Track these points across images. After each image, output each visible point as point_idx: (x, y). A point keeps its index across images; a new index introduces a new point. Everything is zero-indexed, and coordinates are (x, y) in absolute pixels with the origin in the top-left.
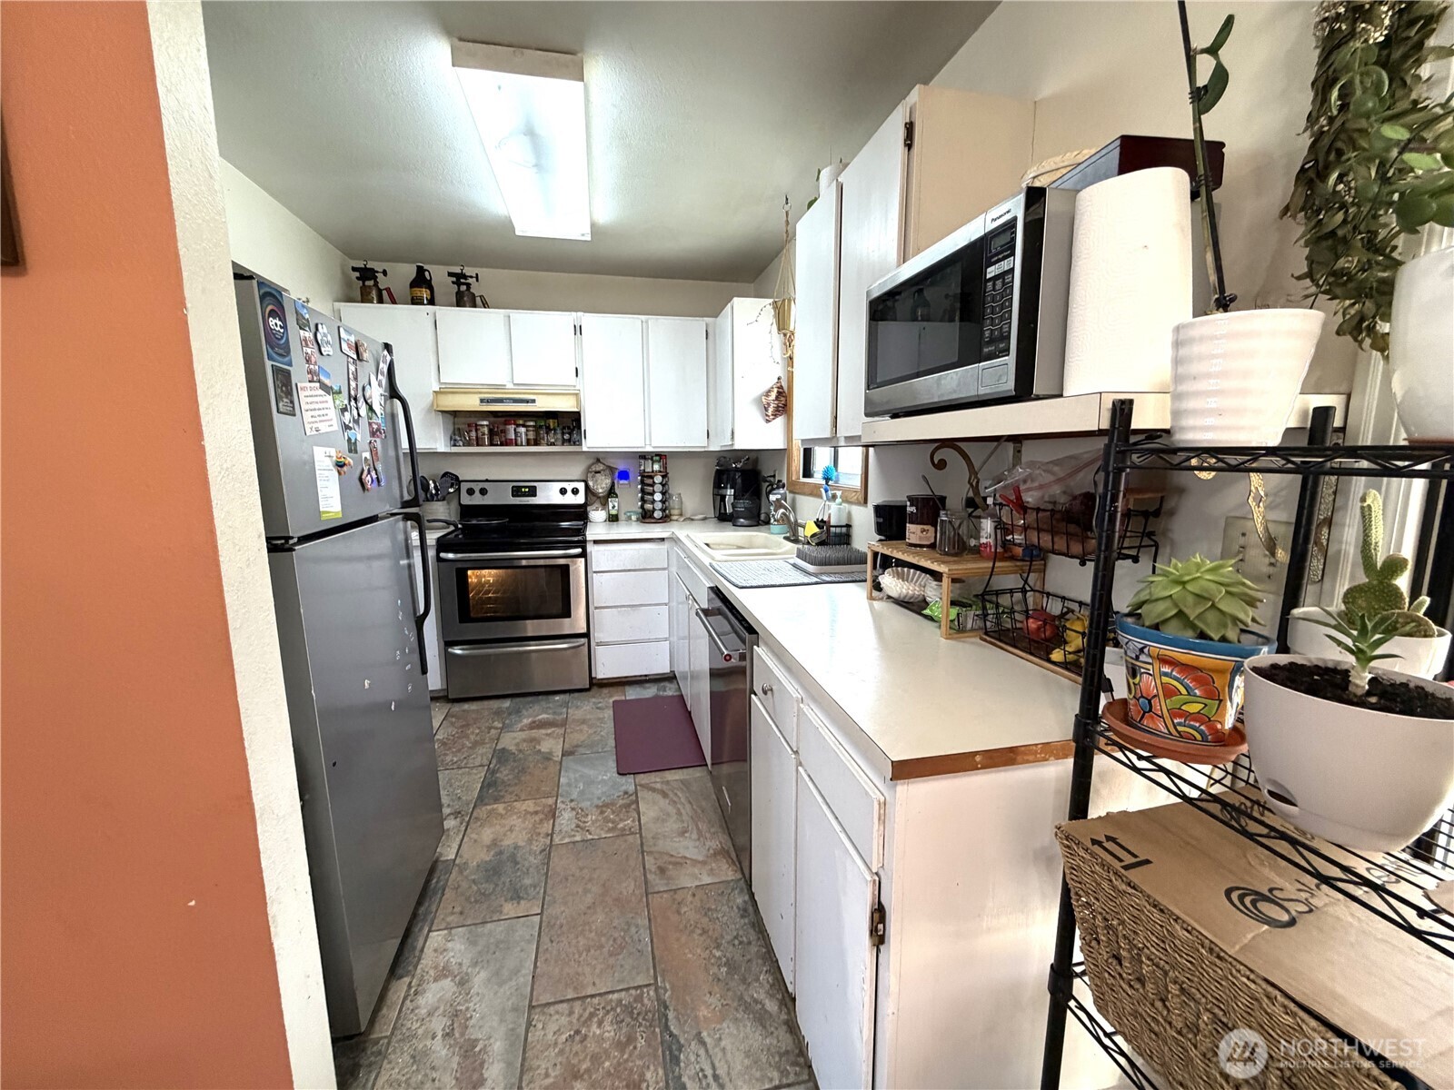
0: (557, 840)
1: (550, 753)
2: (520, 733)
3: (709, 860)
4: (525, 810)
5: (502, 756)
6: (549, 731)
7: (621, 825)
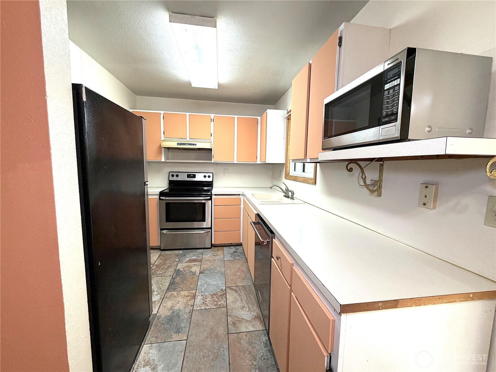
0: (195, 308)
1: (195, 272)
2: (185, 264)
3: (253, 321)
4: (184, 295)
5: (178, 272)
6: (196, 263)
7: (219, 303)
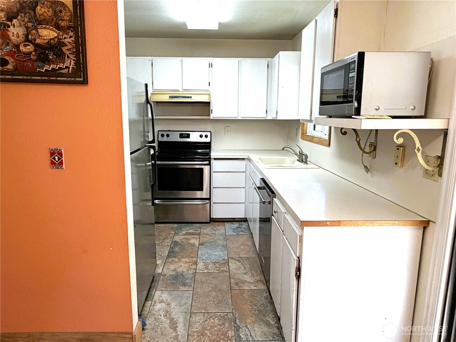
0: (198, 271)
1: (194, 244)
2: (182, 236)
3: (255, 283)
4: (185, 261)
5: (176, 243)
6: (193, 236)
7: (222, 269)
